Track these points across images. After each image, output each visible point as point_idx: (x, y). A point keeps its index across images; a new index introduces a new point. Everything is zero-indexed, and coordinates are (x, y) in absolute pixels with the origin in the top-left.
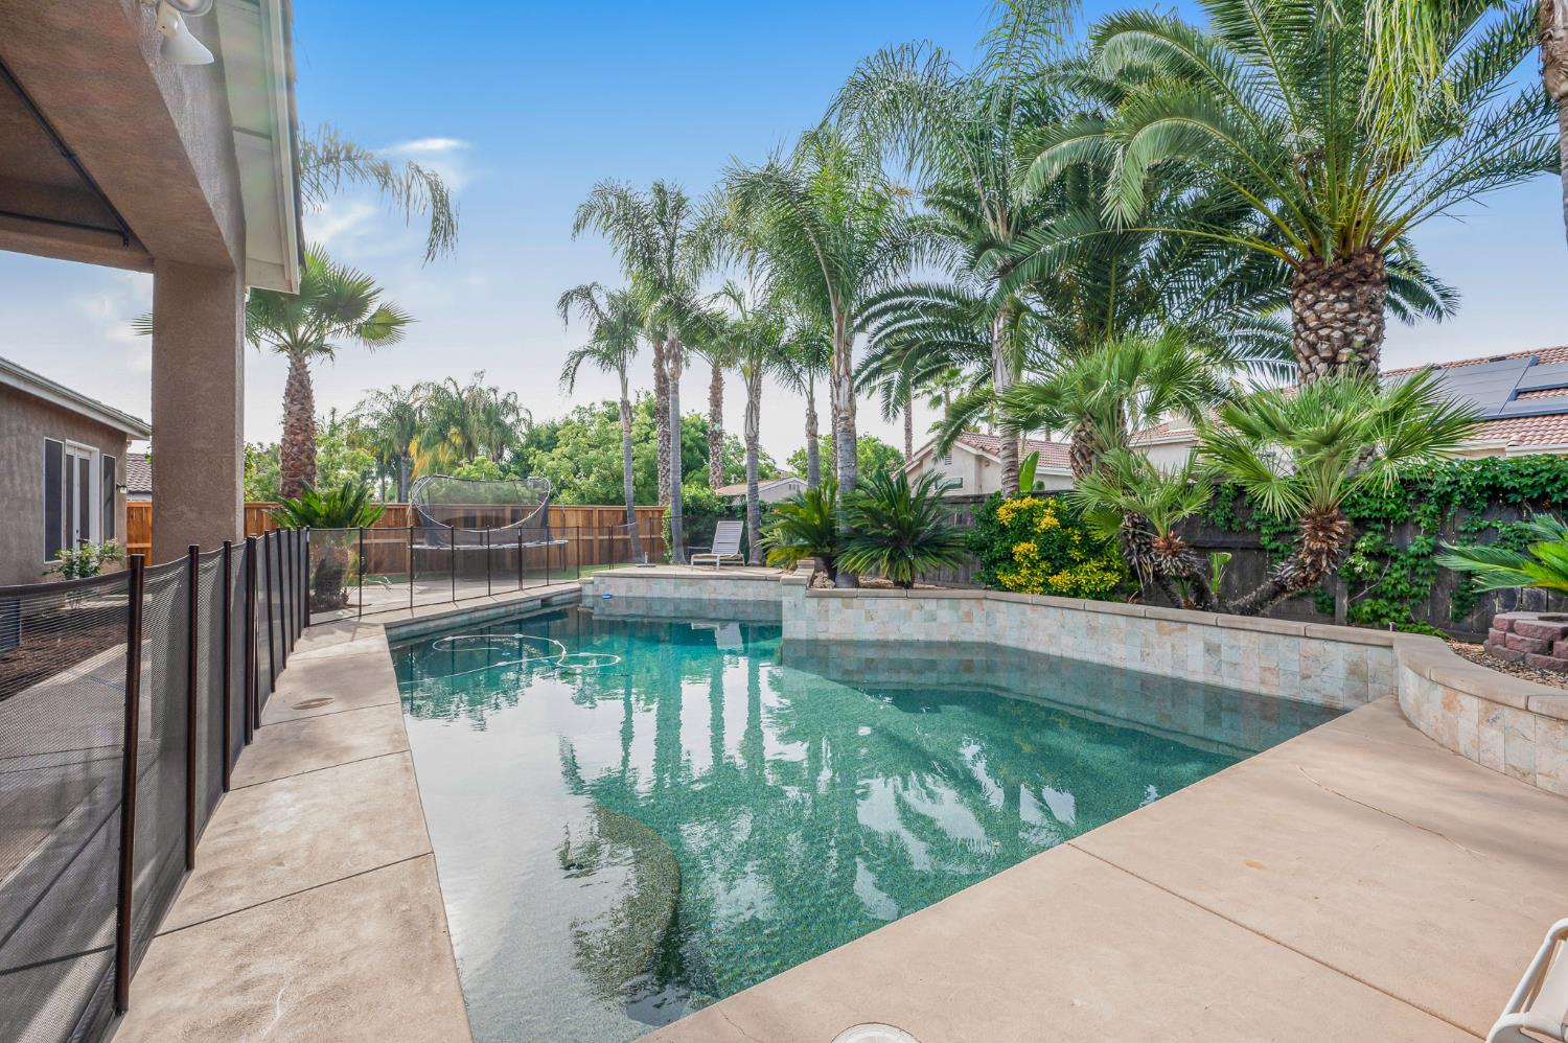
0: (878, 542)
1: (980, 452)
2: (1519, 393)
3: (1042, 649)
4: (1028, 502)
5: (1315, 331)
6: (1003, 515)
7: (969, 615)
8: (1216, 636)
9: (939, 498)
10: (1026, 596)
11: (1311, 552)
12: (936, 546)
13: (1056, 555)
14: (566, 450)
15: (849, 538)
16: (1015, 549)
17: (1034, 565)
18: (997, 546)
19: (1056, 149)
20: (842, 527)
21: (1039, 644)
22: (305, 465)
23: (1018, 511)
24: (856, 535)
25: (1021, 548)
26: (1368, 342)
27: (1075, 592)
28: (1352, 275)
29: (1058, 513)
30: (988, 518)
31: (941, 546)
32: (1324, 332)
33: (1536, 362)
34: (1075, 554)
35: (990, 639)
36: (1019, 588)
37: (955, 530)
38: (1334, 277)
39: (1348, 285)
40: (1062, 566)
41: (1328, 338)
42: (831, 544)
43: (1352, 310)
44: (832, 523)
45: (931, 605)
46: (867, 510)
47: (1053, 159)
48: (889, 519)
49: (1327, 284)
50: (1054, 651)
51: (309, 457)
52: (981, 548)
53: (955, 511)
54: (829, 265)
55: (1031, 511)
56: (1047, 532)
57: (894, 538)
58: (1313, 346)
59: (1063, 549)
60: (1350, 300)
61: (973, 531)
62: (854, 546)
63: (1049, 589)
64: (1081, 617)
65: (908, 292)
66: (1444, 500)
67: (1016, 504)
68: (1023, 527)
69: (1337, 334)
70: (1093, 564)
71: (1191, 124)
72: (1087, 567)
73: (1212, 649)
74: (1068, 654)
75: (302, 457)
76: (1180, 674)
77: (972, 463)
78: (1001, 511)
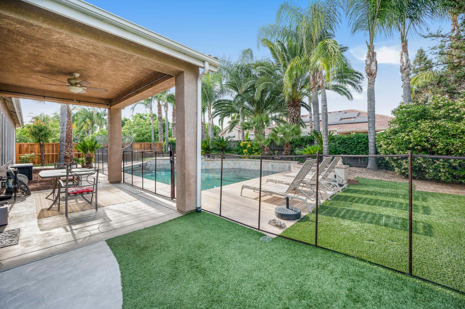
0: (218, 150)
1: (239, 129)
2: (341, 119)
3: (248, 168)
4: (246, 142)
5: (291, 114)
6: (242, 145)
7: (235, 163)
8: (273, 164)
9: (230, 141)
10: (246, 159)
11: (286, 150)
12: (229, 150)
13: (250, 152)
14: (127, 127)
15: (212, 150)
16: (243, 151)
17: (247, 154)
18: (240, 150)
19: (249, 82)
20: (211, 147)
21: (247, 168)
22: (70, 133)
23: (244, 144)
24: (214, 149)
25: (244, 151)
26: (298, 116)
27: (254, 158)
28: (295, 105)
29: (251, 144)
30: (239, 146)
31: (230, 151)
32: (292, 114)
33: (345, 113)
34: (253, 151)
35: (239, 167)
36: (244, 158)
37: (233, 148)
38: (293, 105)
39: (295, 107)
40: (251, 154)
41: (292, 115)
42: (209, 151)
43: (296, 111)
44: (209, 146)
45: (228, 162)
46: (217, 144)
47: (248, 84)
48: (221, 146)
49: (292, 106)
50: (250, 168)
51: (71, 131)
52: (237, 151)
53: (233, 144)
54: (208, 96)
55: (246, 144)
56: (249, 148)
57: (221, 149)
58: (291, 116)
59: (251, 151)
60: (295, 109)
61: (236, 148)
62: (214, 151)
63: (249, 158)
64: (254, 162)
65: (223, 101)
66: (306, 142)
67: (244, 143)
68: (245, 147)
69: (293, 115)
70: (256, 153)
71: (268, 83)
72: (255, 154)
73: (272, 166)
74: (252, 168)
75: (69, 131)
76: (268, 170)
77: (237, 132)
78: (241, 144)
